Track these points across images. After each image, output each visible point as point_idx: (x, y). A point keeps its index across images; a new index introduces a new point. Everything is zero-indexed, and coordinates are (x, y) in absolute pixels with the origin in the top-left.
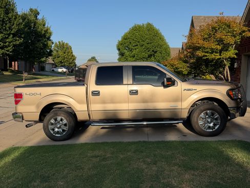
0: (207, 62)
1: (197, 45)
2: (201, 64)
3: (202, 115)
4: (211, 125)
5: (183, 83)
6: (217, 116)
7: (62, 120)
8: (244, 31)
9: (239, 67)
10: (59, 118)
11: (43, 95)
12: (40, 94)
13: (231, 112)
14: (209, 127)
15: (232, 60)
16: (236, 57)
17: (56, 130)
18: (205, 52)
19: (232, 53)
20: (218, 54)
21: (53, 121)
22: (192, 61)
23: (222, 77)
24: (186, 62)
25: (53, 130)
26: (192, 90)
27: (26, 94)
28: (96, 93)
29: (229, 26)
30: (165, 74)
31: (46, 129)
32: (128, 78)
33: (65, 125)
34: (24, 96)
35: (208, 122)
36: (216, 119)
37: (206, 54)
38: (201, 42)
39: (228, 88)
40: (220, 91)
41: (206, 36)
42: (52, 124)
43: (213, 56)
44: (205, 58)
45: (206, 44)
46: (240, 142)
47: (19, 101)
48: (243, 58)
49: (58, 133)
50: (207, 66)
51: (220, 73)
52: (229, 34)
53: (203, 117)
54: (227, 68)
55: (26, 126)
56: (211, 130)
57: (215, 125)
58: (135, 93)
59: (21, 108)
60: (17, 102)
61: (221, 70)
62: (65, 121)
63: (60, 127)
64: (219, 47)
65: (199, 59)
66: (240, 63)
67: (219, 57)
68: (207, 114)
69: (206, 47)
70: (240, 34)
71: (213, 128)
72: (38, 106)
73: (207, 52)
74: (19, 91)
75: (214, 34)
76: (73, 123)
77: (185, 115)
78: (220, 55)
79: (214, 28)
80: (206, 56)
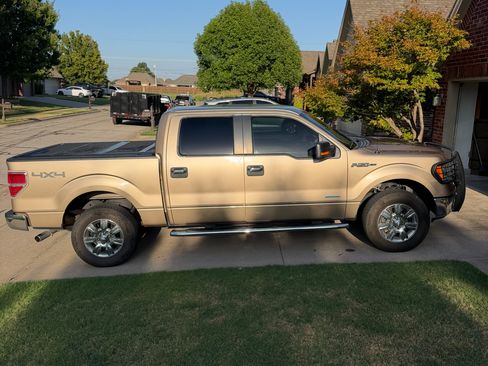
0: (383, 95)
1: (365, 62)
2: (370, 98)
3: (385, 212)
4: (401, 230)
5: (350, 152)
6: (411, 214)
7: (110, 225)
8: (456, 39)
9: (443, 104)
10: (104, 222)
11: (69, 176)
12: (63, 175)
13: (438, 204)
14: (398, 235)
15: (429, 93)
16: (438, 87)
17: (99, 245)
18: (381, 77)
19: (430, 79)
20: (405, 81)
21: (90, 228)
22: (354, 92)
23: (409, 121)
24: (341, 93)
25: (93, 245)
26: (368, 165)
27: (33, 174)
28: (179, 173)
29: (428, 27)
30: (317, 134)
31: (77, 243)
32: (243, 142)
33: (118, 235)
34: (29, 178)
35: (395, 225)
36: (410, 220)
37: (384, 82)
38: (373, 56)
39: (432, 161)
40: (420, 167)
41: (383, 44)
42: (90, 234)
43: (395, 85)
44: (380, 88)
45: (383, 62)
46: (455, 263)
47: (21, 188)
48: (450, 87)
49: (103, 250)
50: (380, 100)
51: (405, 113)
52: (428, 42)
53: (387, 216)
54: (419, 104)
55: (37, 239)
56: (401, 240)
57: (407, 230)
58: (258, 171)
59: (23, 203)
60: (14, 191)
61: (407, 107)
62: (117, 228)
63: (107, 240)
64: (408, 68)
65: (367, 87)
66: (445, 97)
67: (408, 87)
68: (393, 210)
69: (383, 66)
70: (450, 43)
71: (404, 235)
72: (59, 199)
73: (385, 77)
74: (18, 167)
75: (398, 41)
76: (133, 230)
77: (353, 213)
78: (409, 83)
79: (398, 30)
80: (383, 85)
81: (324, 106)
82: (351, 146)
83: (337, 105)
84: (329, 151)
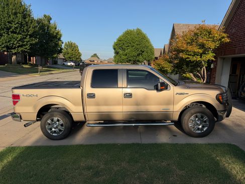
0: (189, 63)
1: (181, 48)
2: (183, 64)
3: (192, 118)
4: (200, 127)
5: (175, 87)
6: (205, 119)
7: (58, 120)
8: (223, 37)
9: (215, 67)
10: (55, 119)
11: (40, 96)
12: (37, 96)
13: (219, 114)
14: (199, 129)
15: (209, 62)
16: (214, 59)
17: (53, 129)
18: (188, 55)
19: (210, 56)
20: (199, 57)
21: (49, 121)
22: (176, 62)
23: (200, 75)
24: (170, 62)
25: (51, 129)
26: (184, 94)
27: (23, 95)
28: (91, 96)
29: (210, 33)
31: (43, 129)
32: (122, 81)
33: (62, 125)
34: (21, 97)
35: (197, 124)
36: (205, 122)
37: (190, 57)
38: (185, 46)
40: (210, 96)
41: (189, 41)
42: (49, 124)
43: (194, 59)
44: (188, 60)
45: (190, 48)
46: (229, 145)
47: (17, 102)
48: (219, 59)
49: (55, 132)
50: (187, 65)
51: (198, 71)
52: (210, 40)
53: (194, 120)
54: (204, 67)
55: (25, 125)
56: (200, 132)
57: (203, 127)
59: (19, 109)
60: (15, 103)
61: (199, 69)
62: (61, 122)
63: (57, 127)
64: (201, 51)
65: (182, 59)
66: (216, 64)
67: (200, 59)
68: (197, 117)
69: (190, 50)
70: (220, 40)
71: (202, 129)
72: (35, 107)
73: (190, 55)
74: (16, 92)
75: (196, 39)
76: (69, 124)
77: (176, 118)
78: (201, 57)
79: (196, 34)
80: (189, 58)
81: (163, 68)
82: (175, 84)
83: (169, 67)
84: (165, 87)
